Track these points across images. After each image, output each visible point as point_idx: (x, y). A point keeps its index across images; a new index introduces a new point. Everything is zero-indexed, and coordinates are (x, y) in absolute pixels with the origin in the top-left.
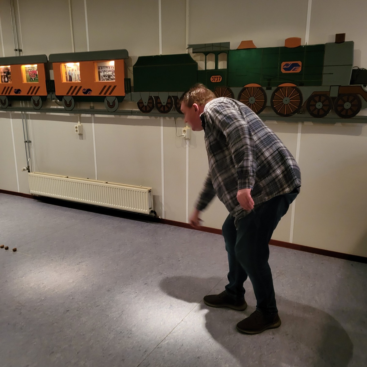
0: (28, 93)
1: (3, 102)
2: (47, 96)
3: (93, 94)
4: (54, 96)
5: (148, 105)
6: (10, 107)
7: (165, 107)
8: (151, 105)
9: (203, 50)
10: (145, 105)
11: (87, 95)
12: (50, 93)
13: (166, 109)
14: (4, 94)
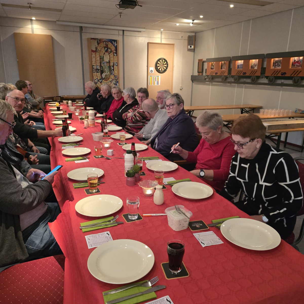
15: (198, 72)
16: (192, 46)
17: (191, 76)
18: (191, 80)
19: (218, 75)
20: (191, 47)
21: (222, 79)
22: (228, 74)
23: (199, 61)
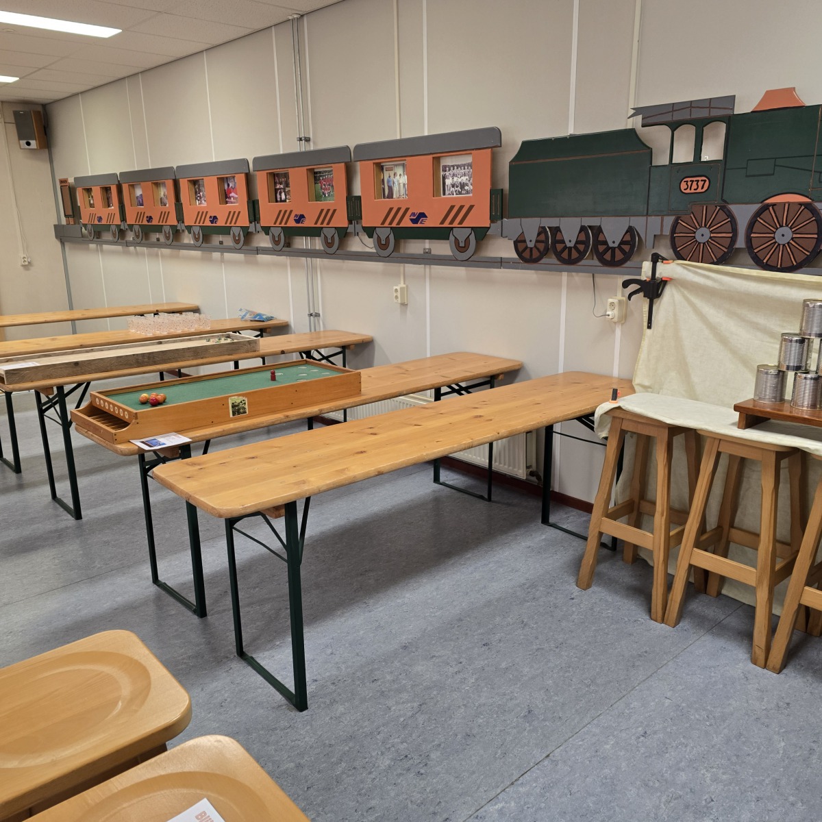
1: (277, 239)
2: (347, 228)
3: (428, 223)
4: (359, 227)
5: (535, 246)
6: (288, 249)
7: (573, 249)
8: (541, 246)
9: (668, 118)
10: (529, 246)
11: (419, 225)
12: (353, 222)
13: (575, 255)
14: (277, 225)
15: (65, 215)
16: (30, 141)
17: (55, 226)
18: (57, 237)
19: (104, 222)
20: (28, 144)
21: (114, 235)
22: (121, 221)
23: (63, 184)
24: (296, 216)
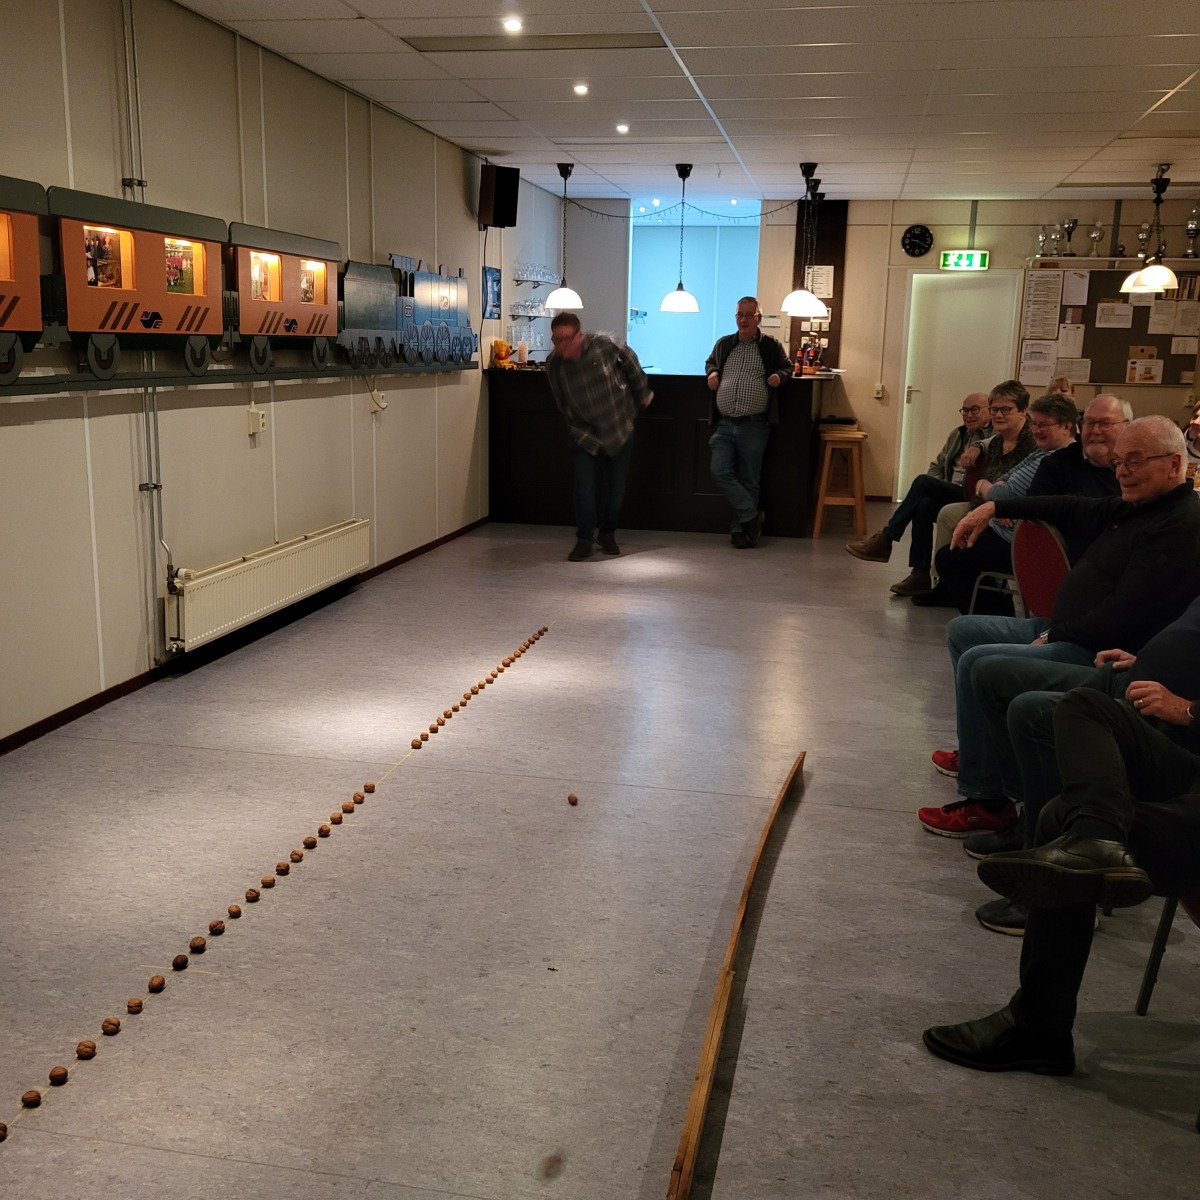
0: (179, 328)
1: (104, 357)
2: (222, 336)
3: (299, 333)
4: (235, 336)
5: (357, 354)
7: (373, 356)
8: (360, 354)
11: (291, 333)
12: (230, 328)
13: (373, 360)
14: (107, 329)
24: (146, 314)
